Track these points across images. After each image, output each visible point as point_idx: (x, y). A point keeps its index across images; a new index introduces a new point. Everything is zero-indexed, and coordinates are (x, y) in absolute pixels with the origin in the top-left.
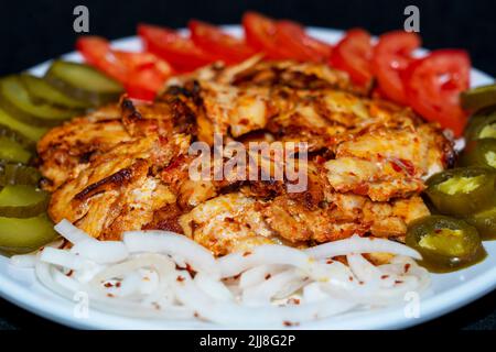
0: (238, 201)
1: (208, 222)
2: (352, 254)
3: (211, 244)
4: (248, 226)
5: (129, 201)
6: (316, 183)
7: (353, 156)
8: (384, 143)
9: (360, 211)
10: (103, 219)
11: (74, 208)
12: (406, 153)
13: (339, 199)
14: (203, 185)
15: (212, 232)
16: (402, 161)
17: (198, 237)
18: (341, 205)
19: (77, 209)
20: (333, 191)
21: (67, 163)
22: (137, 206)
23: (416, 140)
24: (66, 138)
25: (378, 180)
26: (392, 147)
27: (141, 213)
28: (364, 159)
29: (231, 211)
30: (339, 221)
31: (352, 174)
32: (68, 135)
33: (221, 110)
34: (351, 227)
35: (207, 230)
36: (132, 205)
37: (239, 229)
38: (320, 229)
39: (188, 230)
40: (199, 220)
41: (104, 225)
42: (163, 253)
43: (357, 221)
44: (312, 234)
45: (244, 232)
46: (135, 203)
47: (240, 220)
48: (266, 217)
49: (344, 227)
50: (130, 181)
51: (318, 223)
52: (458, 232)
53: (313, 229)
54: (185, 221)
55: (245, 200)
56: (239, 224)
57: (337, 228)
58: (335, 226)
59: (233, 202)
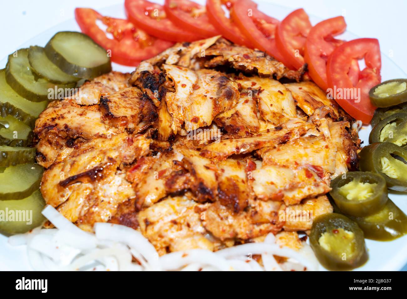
0: (183, 203)
1: (158, 222)
2: (266, 253)
3: (159, 239)
4: (188, 225)
5: (100, 194)
6: (243, 192)
7: (276, 164)
8: (302, 151)
9: (276, 214)
10: (80, 207)
11: (58, 192)
12: (318, 159)
13: (260, 205)
14: (157, 189)
15: (160, 230)
16: (314, 167)
17: (150, 232)
18: (262, 211)
19: (61, 193)
20: (256, 198)
21: (57, 144)
22: (106, 200)
23: (327, 147)
24: (57, 121)
25: (293, 188)
26: (306, 155)
27: (108, 206)
28: (284, 166)
29: (176, 212)
30: (259, 224)
31: (272, 183)
32: (59, 118)
33: (179, 107)
34: (268, 228)
35: (157, 227)
36: (102, 198)
37: (181, 229)
38: (243, 230)
39: (143, 225)
40: (152, 219)
41: (80, 212)
42: (123, 243)
43: (273, 223)
44: (237, 234)
45: (185, 230)
46: (104, 197)
47: (182, 221)
48: (202, 221)
49: (263, 227)
50: (102, 178)
51: (242, 225)
52: (350, 234)
53: (238, 230)
54: (141, 217)
55: (188, 201)
56: (181, 224)
57: (257, 229)
58: (255, 226)
59: (178, 205)
